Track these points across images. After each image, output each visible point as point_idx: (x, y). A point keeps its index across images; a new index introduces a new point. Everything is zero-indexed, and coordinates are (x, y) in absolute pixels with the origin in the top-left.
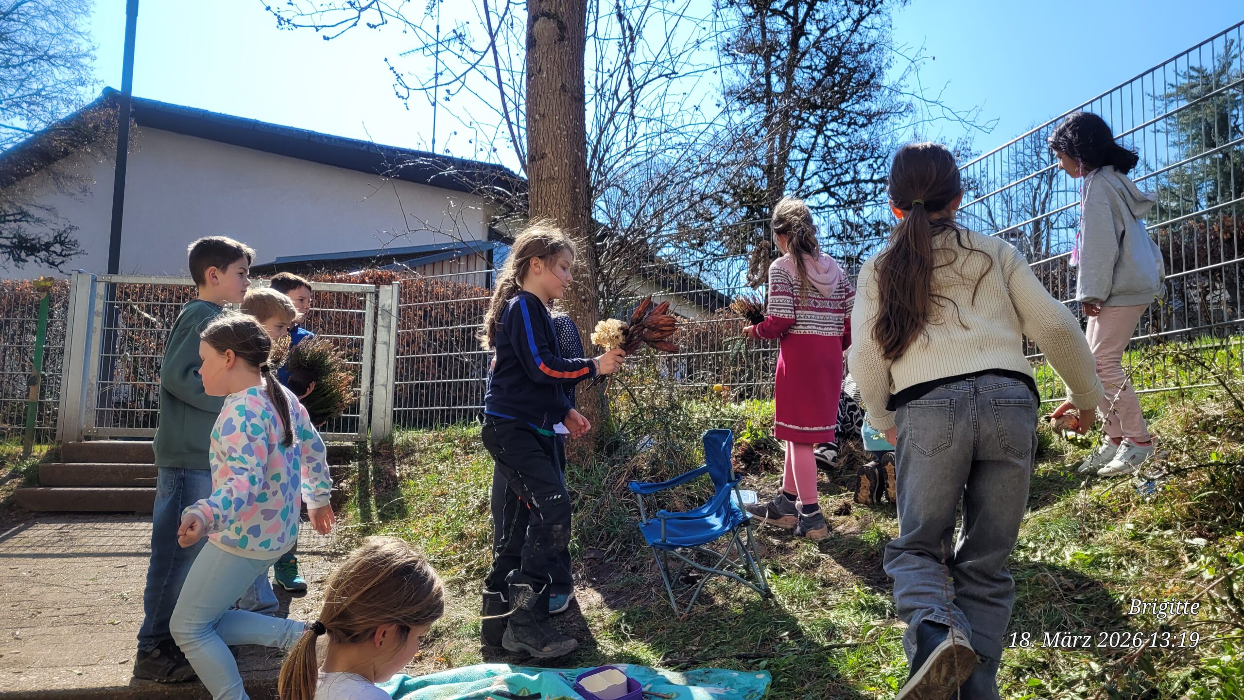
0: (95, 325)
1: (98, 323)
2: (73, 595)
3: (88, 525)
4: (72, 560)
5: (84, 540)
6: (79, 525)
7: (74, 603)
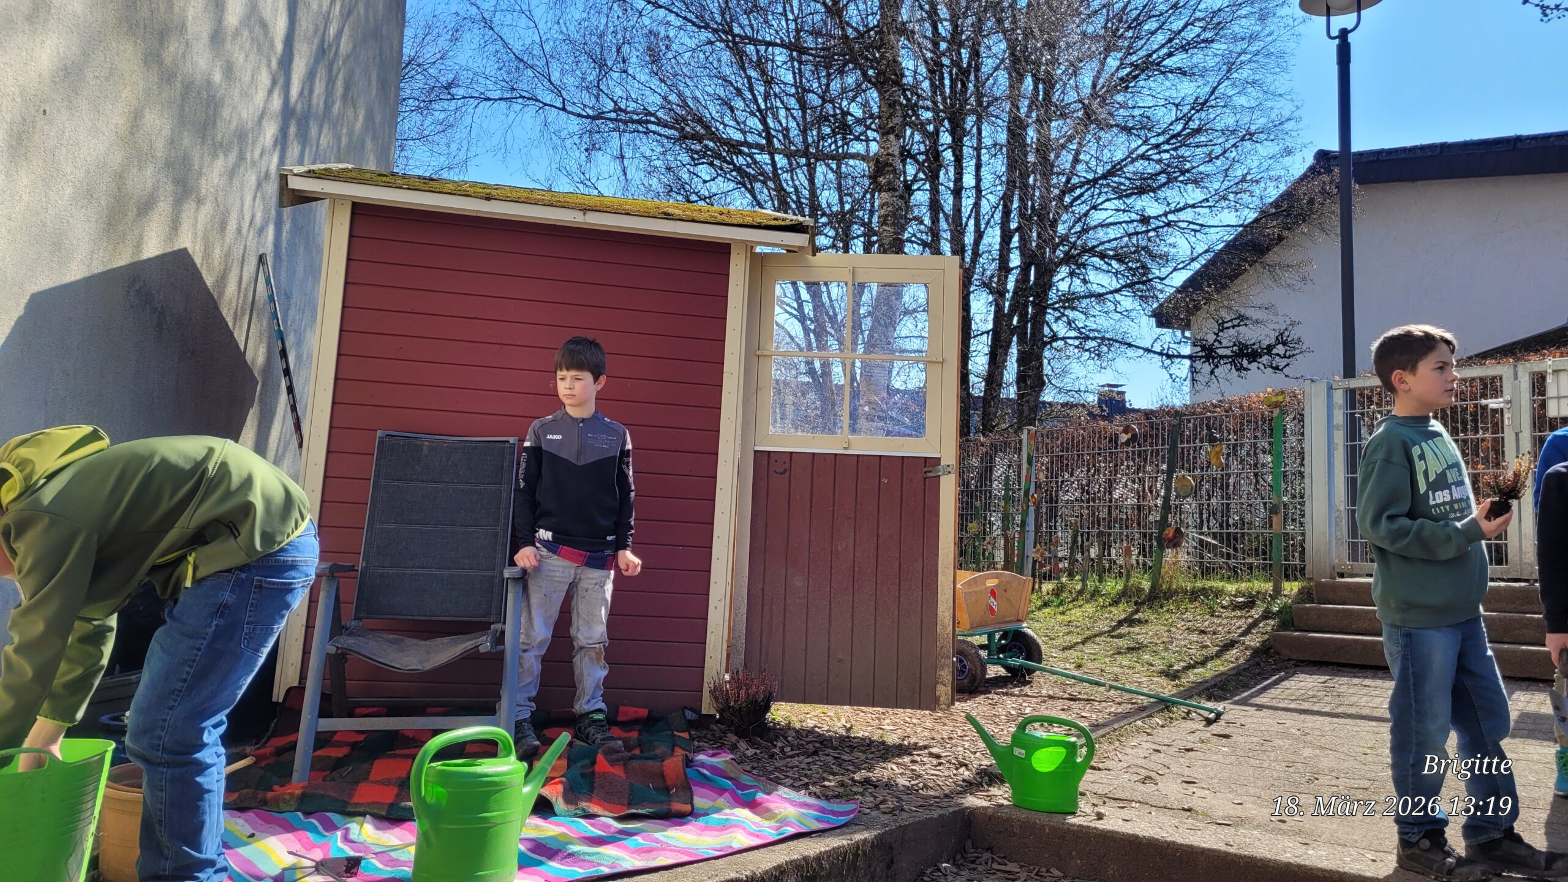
0: (1336, 441)
1: (1340, 437)
2: (1349, 763)
3: (1356, 681)
4: (1342, 721)
5: (1354, 699)
6: (1345, 680)
7: (1353, 773)
